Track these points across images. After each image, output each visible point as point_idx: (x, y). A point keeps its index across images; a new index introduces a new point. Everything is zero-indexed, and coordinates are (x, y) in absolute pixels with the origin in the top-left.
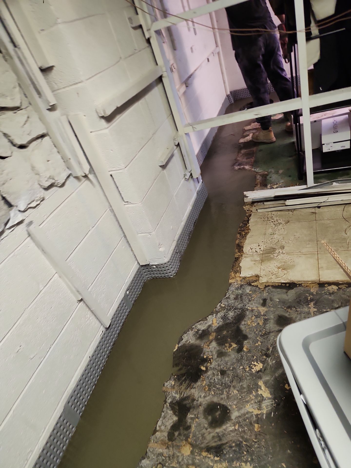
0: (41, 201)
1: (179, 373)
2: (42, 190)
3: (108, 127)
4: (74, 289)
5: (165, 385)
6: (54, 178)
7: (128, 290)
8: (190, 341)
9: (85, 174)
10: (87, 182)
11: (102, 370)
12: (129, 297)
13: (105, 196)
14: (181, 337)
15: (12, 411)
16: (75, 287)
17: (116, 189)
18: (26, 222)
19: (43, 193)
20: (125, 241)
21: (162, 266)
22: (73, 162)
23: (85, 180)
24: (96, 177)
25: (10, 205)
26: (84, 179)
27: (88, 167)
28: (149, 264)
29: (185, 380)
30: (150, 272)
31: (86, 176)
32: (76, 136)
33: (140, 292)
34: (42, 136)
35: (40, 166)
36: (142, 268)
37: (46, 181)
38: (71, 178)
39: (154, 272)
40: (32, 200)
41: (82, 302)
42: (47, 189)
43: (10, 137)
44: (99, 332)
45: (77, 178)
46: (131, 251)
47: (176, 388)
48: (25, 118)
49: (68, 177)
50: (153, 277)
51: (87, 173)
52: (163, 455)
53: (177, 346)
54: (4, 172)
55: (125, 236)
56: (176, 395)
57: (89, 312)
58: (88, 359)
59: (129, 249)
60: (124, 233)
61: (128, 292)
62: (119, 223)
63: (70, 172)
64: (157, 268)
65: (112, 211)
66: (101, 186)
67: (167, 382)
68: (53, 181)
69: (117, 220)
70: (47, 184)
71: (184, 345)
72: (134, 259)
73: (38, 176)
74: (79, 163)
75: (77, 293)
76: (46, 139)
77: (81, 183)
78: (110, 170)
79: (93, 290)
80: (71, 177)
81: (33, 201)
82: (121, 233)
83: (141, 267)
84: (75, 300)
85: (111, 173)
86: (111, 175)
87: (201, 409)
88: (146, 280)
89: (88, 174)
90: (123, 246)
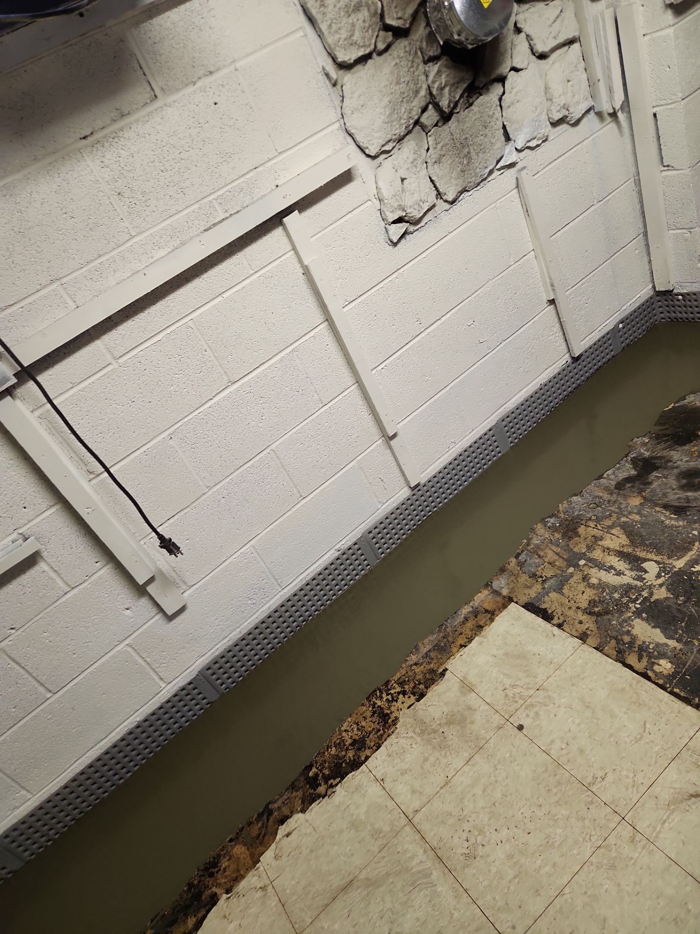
0: (543, 142)
1: (660, 433)
2: (548, 123)
3: (674, 25)
4: (548, 281)
5: (634, 441)
6: (569, 109)
7: (622, 322)
8: (697, 403)
9: (614, 108)
10: (613, 126)
11: (551, 411)
12: (620, 333)
13: (635, 154)
14: (685, 396)
15: (449, 387)
16: (550, 278)
17: (655, 139)
18: (518, 167)
19: (547, 129)
20: (643, 243)
21: (695, 297)
22: (602, 86)
23: (612, 121)
24: (630, 119)
25: (508, 138)
26: (609, 119)
27: (622, 98)
28: (673, 290)
29: (667, 441)
30: (670, 309)
31: (614, 115)
32: (619, 44)
33: (641, 336)
34: (570, 42)
35: (557, 88)
36: (658, 298)
37: (558, 111)
38: (592, 114)
39: (677, 307)
40: (534, 136)
41: (552, 306)
42: (555, 124)
43: (532, 40)
44: (561, 360)
45: (599, 114)
46: (647, 264)
47: (649, 446)
48: (557, 12)
49: (588, 111)
50: (672, 317)
51: (618, 107)
52: (601, 498)
53: (672, 405)
54: (514, 90)
55: (646, 234)
56: (645, 453)
57: (557, 324)
58: (538, 386)
59: (646, 259)
60: (645, 226)
61: (621, 326)
62: (642, 207)
63: (593, 103)
64: (684, 300)
65: (638, 183)
66: (632, 135)
67: (638, 438)
68: (567, 113)
69: (641, 202)
70: (557, 116)
71: (684, 406)
72: (648, 278)
73: (549, 103)
74: (611, 90)
75: (550, 288)
76: (576, 46)
77: (604, 125)
78: (655, 104)
79: (572, 297)
80: (592, 112)
81: (534, 139)
82: (641, 225)
83: (657, 296)
84: (545, 298)
85: (654, 110)
86: (655, 115)
87: (676, 471)
88: (659, 320)
89: (618, 110)
90: (636, 249)
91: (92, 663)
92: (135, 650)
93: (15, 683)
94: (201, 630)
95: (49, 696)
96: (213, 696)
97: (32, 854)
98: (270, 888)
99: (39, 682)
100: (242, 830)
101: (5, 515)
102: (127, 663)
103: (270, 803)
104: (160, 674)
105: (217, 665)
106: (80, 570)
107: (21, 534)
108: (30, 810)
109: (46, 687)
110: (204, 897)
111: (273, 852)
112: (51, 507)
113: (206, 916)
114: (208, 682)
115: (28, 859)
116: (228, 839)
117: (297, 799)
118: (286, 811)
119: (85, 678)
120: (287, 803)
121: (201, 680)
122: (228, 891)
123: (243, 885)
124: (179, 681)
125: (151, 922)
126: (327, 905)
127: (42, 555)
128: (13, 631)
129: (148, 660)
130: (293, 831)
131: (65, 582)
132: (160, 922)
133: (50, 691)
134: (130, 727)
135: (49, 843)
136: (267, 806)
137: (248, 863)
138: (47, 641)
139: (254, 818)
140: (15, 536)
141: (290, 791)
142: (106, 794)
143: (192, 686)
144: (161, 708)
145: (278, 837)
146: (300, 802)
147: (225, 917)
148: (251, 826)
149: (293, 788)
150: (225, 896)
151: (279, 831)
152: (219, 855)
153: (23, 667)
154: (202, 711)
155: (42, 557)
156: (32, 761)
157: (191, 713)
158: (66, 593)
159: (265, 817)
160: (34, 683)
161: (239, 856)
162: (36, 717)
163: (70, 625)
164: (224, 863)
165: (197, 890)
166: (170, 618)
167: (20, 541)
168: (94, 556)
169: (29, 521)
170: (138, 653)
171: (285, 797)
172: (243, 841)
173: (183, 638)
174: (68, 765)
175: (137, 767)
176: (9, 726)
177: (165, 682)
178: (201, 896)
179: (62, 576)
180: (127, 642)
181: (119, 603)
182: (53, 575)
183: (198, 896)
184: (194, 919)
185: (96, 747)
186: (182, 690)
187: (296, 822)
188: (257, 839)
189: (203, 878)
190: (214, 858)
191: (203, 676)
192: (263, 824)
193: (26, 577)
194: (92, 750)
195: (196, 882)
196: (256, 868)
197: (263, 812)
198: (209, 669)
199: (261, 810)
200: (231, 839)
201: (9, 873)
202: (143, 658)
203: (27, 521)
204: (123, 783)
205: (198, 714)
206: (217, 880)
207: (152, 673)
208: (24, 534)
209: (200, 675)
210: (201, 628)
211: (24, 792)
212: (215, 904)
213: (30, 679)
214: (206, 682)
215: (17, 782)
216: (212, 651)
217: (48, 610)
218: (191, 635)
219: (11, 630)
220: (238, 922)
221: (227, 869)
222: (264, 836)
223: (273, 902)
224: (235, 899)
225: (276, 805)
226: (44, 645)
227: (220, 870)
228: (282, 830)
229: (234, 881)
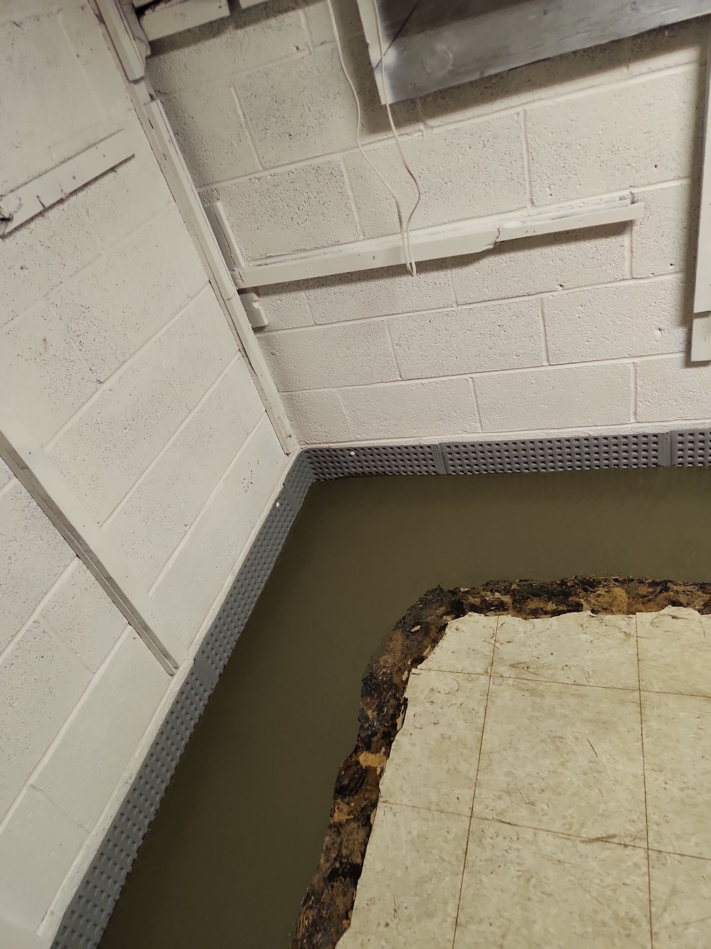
91: (595, 359)
92: (636, 373)
93: (530, 335)
94: (705, 395)
95: (544, 364)
96: (664, 461)
97: (455, 472)
98: (633, 640)
99: (547, 346)
100: (631, 581)
101: (634, 165)
102: (620, 380)
103: (670, 582)
104: (638, 409)
105: (691, 438)
106: (652, 264)
107: (632, 194)
108: (474, 441)
109: (548, 355)
110: (570, 599)
111: (652, 618)
112: (680, 178)
113: (566, 613)
114: (671, 445)
115: (451, 472)
116: (614, 578)
117: (700, 599)
118: (682, 599)
119: (579, 369)
120: (688, 594)
121: (666, 439)
122: (593, 611)
123: (608, 617)
124: (648, 427)
125: (519, 581)
126: (681, 693)
127: (633, 227)
128: (560, 288)
129: (639, 389)
130: (681, 618)
131: (631, 268)
132: (526, 587)
133: (548, 361)
134: (580, 435)
135: (469, 473)
136: (666, 582)
137: (623, 607)
138: (578, 315)
139: (648, 581)
140: (626, 193)
141: (697, 588)
142: (527, 471)
143: (655, 439)
144: (615, 438)
145: (663, 612)
146: (702, 603)
147: (582, 626)
148: (641, 585)
149: (701, 588)
150: (589, 613)
151: (667, 608)
152: (600, 582)
153: (545, 326)
154: (645, 466)
155: (632, 230)
156: (499, 406)
157: (635, 460)
158: (623, 280)
159: (659, 589)
160: (543, 346)
161: (618, 597)
162: (525, 374)
163: (604, 312)
164: (601, 591)
165: (567, 590)
166: (689, 363)
167: (628, 201)
168: (675, 256)
169: (649, 184)
170: (636, 377)
171: (688, 588)
172: (627, 589)
173: (683, 391)
174: (518, 429)
175: (561, 470)
176: (504, 368)
177: (636, 418)
178: (569, 597)
179: (633, 260)
180: (635, 360)
181: (657, 319)
182: (627, 254)
183: (567, 595)
184: (555, 607)
185: (545, 431)
186: (644, 436)
187: (689, 614)
188: (641, 598)
189: (576, 586)
190: (594, 580)
191: (671, 439)
192: (654, 592)
193: (606, 243)
194: (541, 431)
195: (569, 584)
196: (628, 616)
197: (658, 584)
198: (681, 435)
199: (658, 580)
200: (617, 579)
201: (434, 472)
202: (636, 384)
203: (647, 183)
204: (543, 473)
205: (639, 465)
206: (588, 597)
207: (632, 403)
208: (636, 196)
209: (669, 435)
210: (707, 394)
211: (478, 425)
212: (578, 611)
213: (543, 340)
214: (669, 445)
215: (480, 414)
216: (697, 422)
217: (598, 287)
218: (692, 393)
219: (559, 287)
220: (592, 638)
221: (601, 597)
222: (650, 600)
223: (632, 651)
224: (597, 622)
225: (675, 588)
226: (572, 317)
227: (595, 592)
228: (670, 610)
229: (603, 609)
